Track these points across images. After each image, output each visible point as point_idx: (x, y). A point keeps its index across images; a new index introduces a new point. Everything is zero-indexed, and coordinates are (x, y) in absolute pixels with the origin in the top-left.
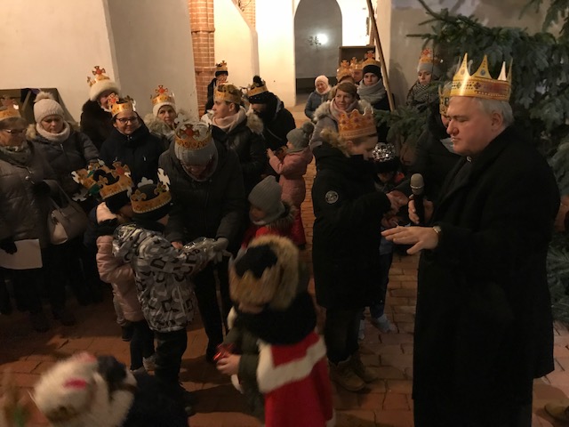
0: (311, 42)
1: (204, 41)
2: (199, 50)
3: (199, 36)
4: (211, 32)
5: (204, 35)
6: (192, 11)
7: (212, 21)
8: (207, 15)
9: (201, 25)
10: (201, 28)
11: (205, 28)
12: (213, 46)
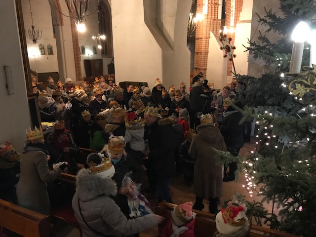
1: (204, 57)
4: (207, 53)
5: (203, 54)
8: (206, 47)
11: (204, 52)
12: (207, 58)
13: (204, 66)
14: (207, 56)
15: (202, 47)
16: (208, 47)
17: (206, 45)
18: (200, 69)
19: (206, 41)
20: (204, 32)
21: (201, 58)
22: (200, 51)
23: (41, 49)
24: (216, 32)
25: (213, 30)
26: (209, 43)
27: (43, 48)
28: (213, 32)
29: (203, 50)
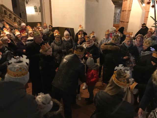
4: (130, 11)
7: (131, 8)
11: (128, 10)
13: (127, 20)
14: (130, 13)
15: (127, 6)
16: (131, 6)
18: (124, 22)
19: (130, 2)
21: (125, 15)
22: (125, 10)
23: (35, 9)
26: (132, 3)
27: (37, 8)
29: (127, 9)
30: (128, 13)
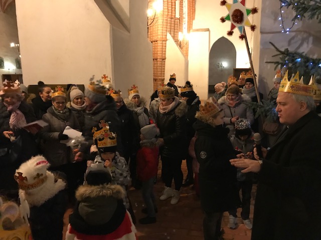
0: (218, 66)
1: (160, 64)
2: (157, 69)
3: (157, 61)
4: (164, 59)
5: (160, 61)
6: (155, 49)
7: (165, 54)
8: (162, 51)
9: (159, 56)
10: (159, 57)
11: (161, 57)
12: (164, 67)
13: (161, 76)
15: (157, 51)
16: (165, 51)
17: (162, 48)
19: (162, 43)
20: (160, 32)
24: (174, 34)
25: (171, 31)
26: (166, 46)
28: (170, 34)
30: (162, 64)
